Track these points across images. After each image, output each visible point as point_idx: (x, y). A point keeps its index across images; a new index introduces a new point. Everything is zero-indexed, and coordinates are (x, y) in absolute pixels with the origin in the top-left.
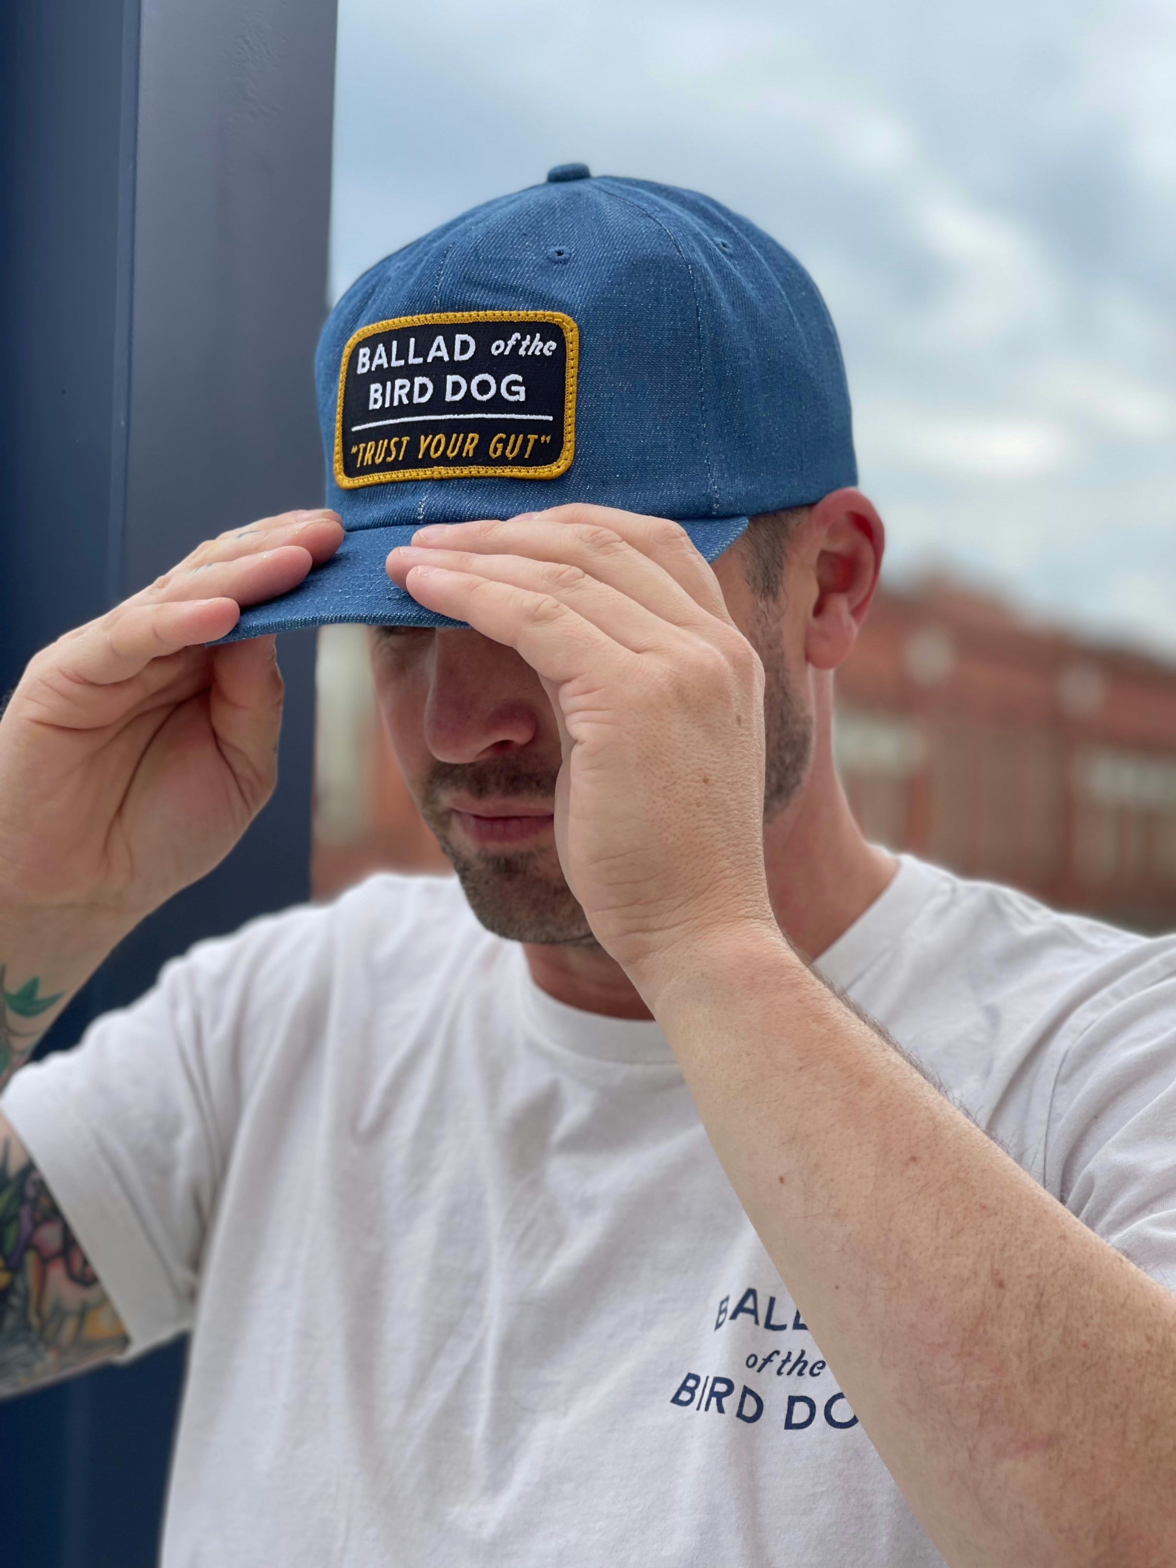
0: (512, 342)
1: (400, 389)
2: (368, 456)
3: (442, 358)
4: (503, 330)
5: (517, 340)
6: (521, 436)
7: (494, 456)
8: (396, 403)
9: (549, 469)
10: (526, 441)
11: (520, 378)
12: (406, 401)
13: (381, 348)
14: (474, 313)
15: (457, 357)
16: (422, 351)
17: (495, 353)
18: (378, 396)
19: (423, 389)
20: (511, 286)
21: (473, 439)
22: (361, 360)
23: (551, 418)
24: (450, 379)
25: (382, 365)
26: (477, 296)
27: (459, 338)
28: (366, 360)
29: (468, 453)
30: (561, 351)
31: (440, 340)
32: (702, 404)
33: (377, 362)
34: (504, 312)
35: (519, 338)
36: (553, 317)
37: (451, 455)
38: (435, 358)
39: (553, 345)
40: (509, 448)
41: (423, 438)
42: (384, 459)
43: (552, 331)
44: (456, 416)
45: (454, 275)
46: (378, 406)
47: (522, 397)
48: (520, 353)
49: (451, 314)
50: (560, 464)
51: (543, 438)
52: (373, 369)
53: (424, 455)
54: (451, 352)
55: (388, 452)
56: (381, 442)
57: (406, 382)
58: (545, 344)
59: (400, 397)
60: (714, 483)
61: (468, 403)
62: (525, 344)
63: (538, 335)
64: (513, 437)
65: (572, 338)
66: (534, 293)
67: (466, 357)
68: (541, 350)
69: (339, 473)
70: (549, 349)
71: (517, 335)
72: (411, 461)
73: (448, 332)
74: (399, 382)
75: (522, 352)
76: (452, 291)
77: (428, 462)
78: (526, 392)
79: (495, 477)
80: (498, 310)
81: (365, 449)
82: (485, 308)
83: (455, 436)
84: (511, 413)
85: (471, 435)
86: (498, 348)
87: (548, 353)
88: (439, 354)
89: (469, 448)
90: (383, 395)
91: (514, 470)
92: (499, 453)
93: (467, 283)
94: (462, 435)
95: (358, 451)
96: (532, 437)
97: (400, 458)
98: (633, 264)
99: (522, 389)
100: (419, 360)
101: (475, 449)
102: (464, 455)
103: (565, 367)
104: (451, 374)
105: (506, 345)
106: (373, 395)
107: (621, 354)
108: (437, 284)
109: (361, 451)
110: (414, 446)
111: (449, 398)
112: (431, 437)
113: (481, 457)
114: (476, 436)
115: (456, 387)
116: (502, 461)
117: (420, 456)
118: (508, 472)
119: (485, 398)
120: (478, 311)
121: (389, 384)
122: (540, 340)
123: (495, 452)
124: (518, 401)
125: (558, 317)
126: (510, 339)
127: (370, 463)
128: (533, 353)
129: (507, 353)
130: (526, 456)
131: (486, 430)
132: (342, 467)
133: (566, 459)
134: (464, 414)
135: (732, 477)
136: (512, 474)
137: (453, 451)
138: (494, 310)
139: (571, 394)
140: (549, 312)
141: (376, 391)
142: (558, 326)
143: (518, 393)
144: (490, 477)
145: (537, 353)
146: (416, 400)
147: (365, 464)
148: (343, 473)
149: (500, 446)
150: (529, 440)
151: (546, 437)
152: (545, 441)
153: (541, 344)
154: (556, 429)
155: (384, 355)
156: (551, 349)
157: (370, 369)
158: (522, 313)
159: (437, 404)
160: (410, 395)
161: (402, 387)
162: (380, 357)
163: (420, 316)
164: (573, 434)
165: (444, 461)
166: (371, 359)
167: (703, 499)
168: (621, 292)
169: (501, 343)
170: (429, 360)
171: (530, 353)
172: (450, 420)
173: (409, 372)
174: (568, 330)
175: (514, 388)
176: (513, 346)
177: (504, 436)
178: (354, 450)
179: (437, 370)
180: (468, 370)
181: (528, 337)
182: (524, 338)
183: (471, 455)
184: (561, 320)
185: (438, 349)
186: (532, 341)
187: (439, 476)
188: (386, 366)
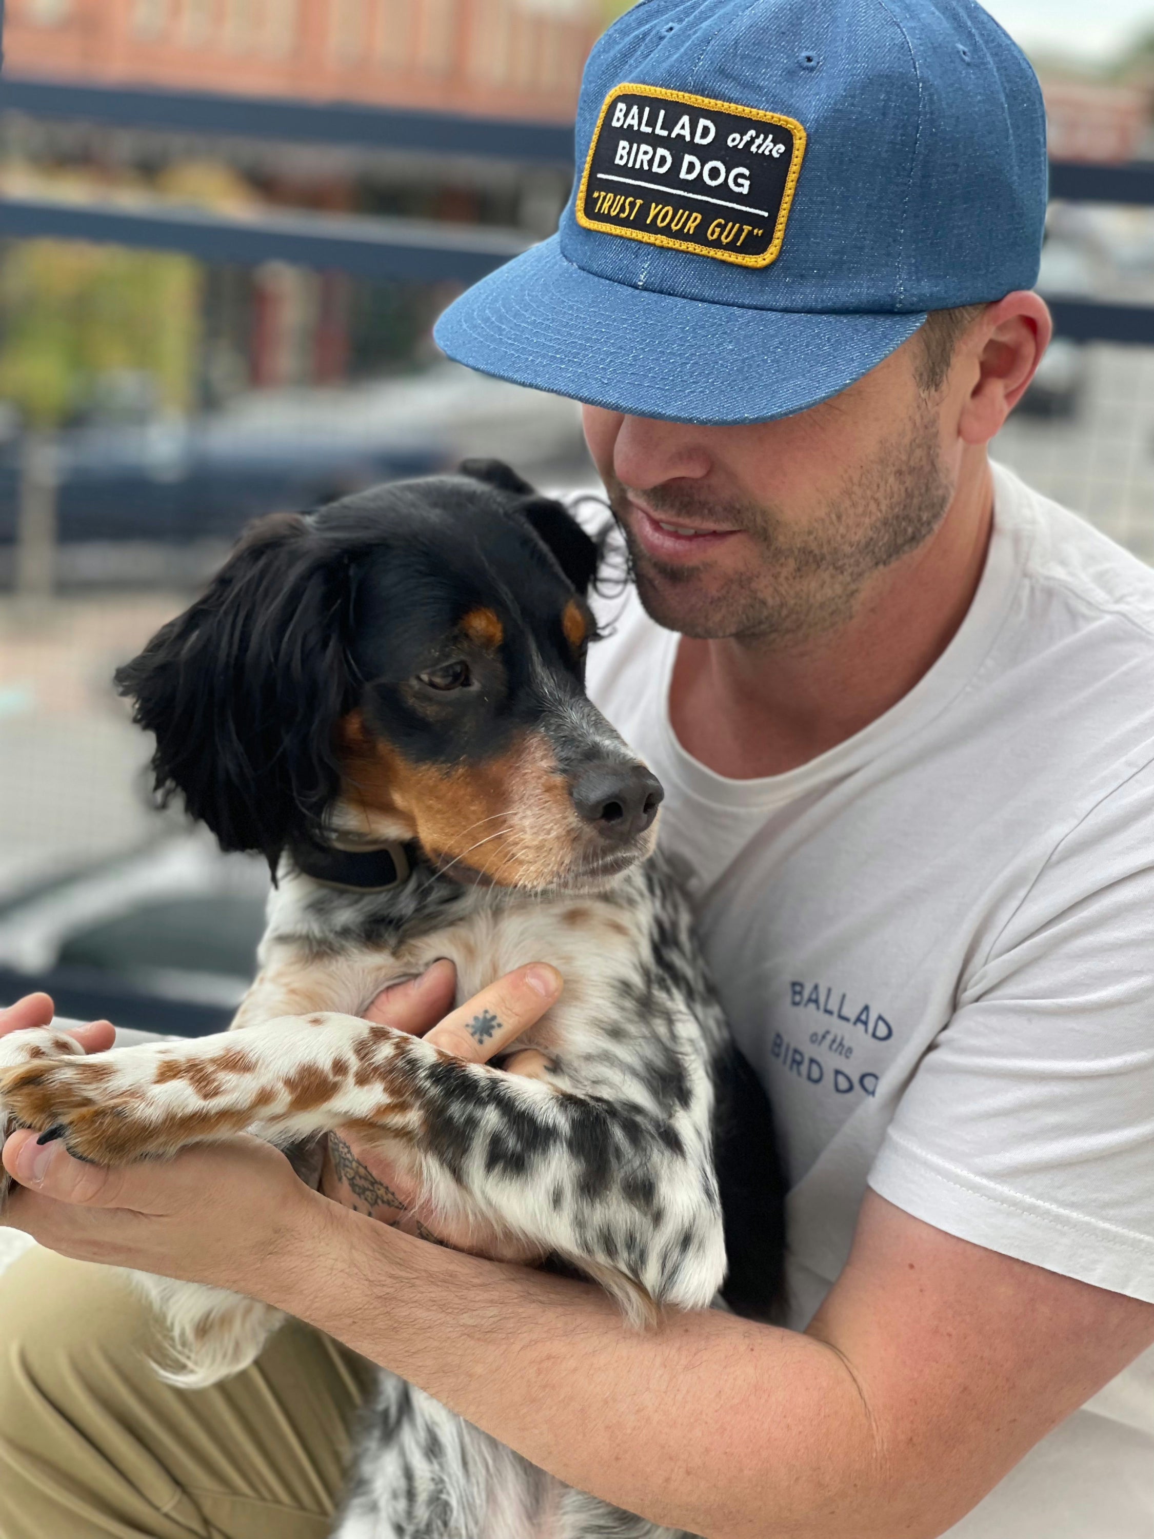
0: (747, 138)
1: (643, 154)
2: (606, 205)
3: (684, 137)
4: (742, 124)
5: (752, 137)
6: (738, 225)
7: (710, 238)
8: (637, 166)
9: (755, 260)
10: (741, 230)
11: (747, 173)
12: (646, 167)
13: (635, 110)
14: (719, 103)
15: (698, 140)
16: (669, 125)
17: (730, 144)
18: (625, 153)
19: (663, 160)
20: (759, 85)
21: (696, 218)
22: (619, 114)
23: (766, 214)
24: (688, 158)
25: (633, 126)
26: (726, 87)
27: (703, 122)
28: (621, 115)
29: (689, 230)
30: (787, 155)
31: (685, 119)
32: (904, 212)
33: (629, 121)
34: (746, 108)
35: (754, 136)
36: (787, 122)
37: (674, 228)
38: (678, 135)
39: (782, 148)
40: (725, 233)
41: (653, 205)
42: (618, 213)
43: (783, 135)
44: (686, 194)
45: (711, 63)
46: (622, 163)
47: (745, 191)
48: (752, 150)
49: (700, 98)
50: (765, 257)
51: (756, 231)
52: (625, 127)
53: (652, 221)
54: (693, 134)
55: (622, 209)
56: (619, 197)
57: (650, 149)
58: (775, 146)
59: (642, 162)
60: (901, 285)
61: (698, 185)
62: (758, 141)
63: (771, 137)
64: (730, 224)
65: (799, 144)
66: (776, 96)
67: (705, 142)
68: (771, 151)
69: (580, 211)
70: (777, 151)
71: (752, 133)
72: (639, 223)
73: (696, 114)
74: (644, 147)
75: (753, 149)
76: (705, 77)
77: (652, 229)
78: (750, 186)
79: (708, 257)
80: (741, 105)
81: (605, 198)
82: (730, 100)
83: (681, 211)
84: (733, 202)
85: (694, 215)
86: (734, 140)
87: (776, 155)
88: (682, 132)
89: (691, 226)
90: (629, 153)
91: (726, 255)
92: (715, 236)
93: (720, 73)
94: (687, 213)
95: (599, 197)
96: (747, 228)
97: (632, 218)
98: (869, 79)
99: (747, 183)
100: (665, 133)
101: (696, 227)
102: (686, 231)
103: (788, 171)
104: (690, 154)
105: (741, 140)
106: (620, 152)
107: (841, 162)
108: (695, 67)
109: (601, 199)
110: (645, 210)
111: (683, 175)
112: (660, 206)
113: (699, 236)
114: (700, 217)
115: (691, 167)
116: (717, 244)
117: (648, 222)
118: (720, 254)
119: (713, 183)
120: (724, 101)
121: (635, 146)
122: (772, 141)
123: (712, 234)
124: (741, 193)
125: (792, 123)
126: (746, 134)
127: (606, 212)
128: (763, 152)
129: (740, 146)
130: (738, 244)
131: (709, 212)
132: (583, 205)
133: (772, 254)
134: (693, 193)
135: (919, 280)
136: (723, 258)
137: (676, 225)
138: (737, 104)
139: (788, 196)
140: (784, 117)
141: (624, 148)
142: (789, 131)
143: (742, 185)
144: (703, 256)
145: (767, 153)
146: (655, 169)
147: (602, 212)
148: (583, 212)
149: (718, 230)
150: (743, 230)
151: (759, 230)
152: (757, 234)
153: (772, 145)
154: (769, 225)
155: (636, 117)
156: (780, 151)
157: (622, 126)
158: (761, 113)
159: (671, 178)
160: (651, 162)
161: (646, 153)
162: (633, 118)
163: (674, 92)
164: (782, 232)
165: (666, 231)
166: (626, 116)
167: (888, 299)
168: (853, 105)
169: (738, 136)
170: (673, 135)
171: (760, 151)
172: (680, 196)
173: (655, 141)
174: (798, 138)
175: (740, 181)
176: (748, 142)
177: (723, 222)
178: (596, 195)
179: (679, 147)
180: (704, 154)
181: (762, 136)
182: (757, 136)
183: (691, 232)
184: (793, 127)
185: (683, 127)
186: (764, 140)
187: (660, 244)
188: (636, 128)
